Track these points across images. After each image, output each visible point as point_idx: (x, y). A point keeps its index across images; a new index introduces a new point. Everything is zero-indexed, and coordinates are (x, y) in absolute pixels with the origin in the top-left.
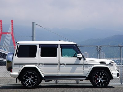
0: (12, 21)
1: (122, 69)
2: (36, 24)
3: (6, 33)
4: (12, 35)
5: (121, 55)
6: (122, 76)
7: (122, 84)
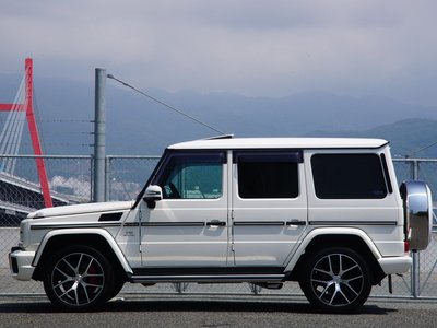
0: (29, 62)
2: (109, 76)
3: (7, 107)
4: (29, 114)
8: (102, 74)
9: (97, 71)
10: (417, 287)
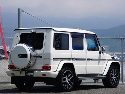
1: (123, 65)
2: (23, 11)
5: (122, 49)
6: (123, 74)
7: (123, 83)
8: (20, 10)
9: (19, 9)
10: (123, 80)
